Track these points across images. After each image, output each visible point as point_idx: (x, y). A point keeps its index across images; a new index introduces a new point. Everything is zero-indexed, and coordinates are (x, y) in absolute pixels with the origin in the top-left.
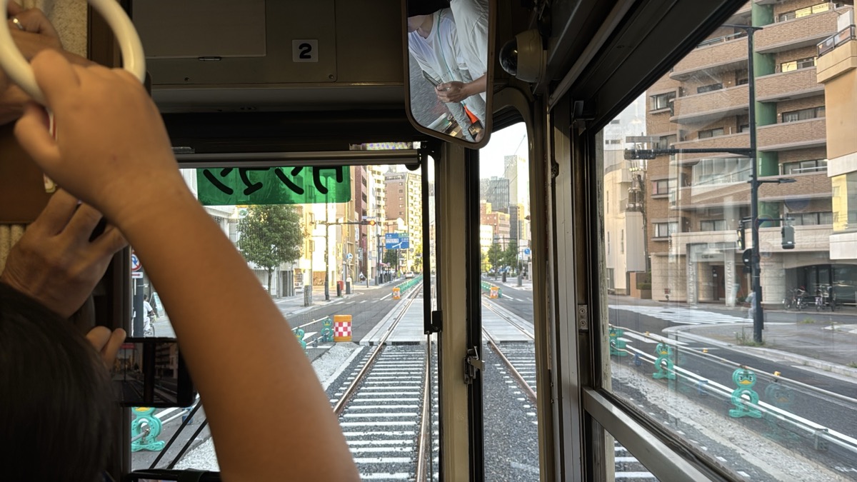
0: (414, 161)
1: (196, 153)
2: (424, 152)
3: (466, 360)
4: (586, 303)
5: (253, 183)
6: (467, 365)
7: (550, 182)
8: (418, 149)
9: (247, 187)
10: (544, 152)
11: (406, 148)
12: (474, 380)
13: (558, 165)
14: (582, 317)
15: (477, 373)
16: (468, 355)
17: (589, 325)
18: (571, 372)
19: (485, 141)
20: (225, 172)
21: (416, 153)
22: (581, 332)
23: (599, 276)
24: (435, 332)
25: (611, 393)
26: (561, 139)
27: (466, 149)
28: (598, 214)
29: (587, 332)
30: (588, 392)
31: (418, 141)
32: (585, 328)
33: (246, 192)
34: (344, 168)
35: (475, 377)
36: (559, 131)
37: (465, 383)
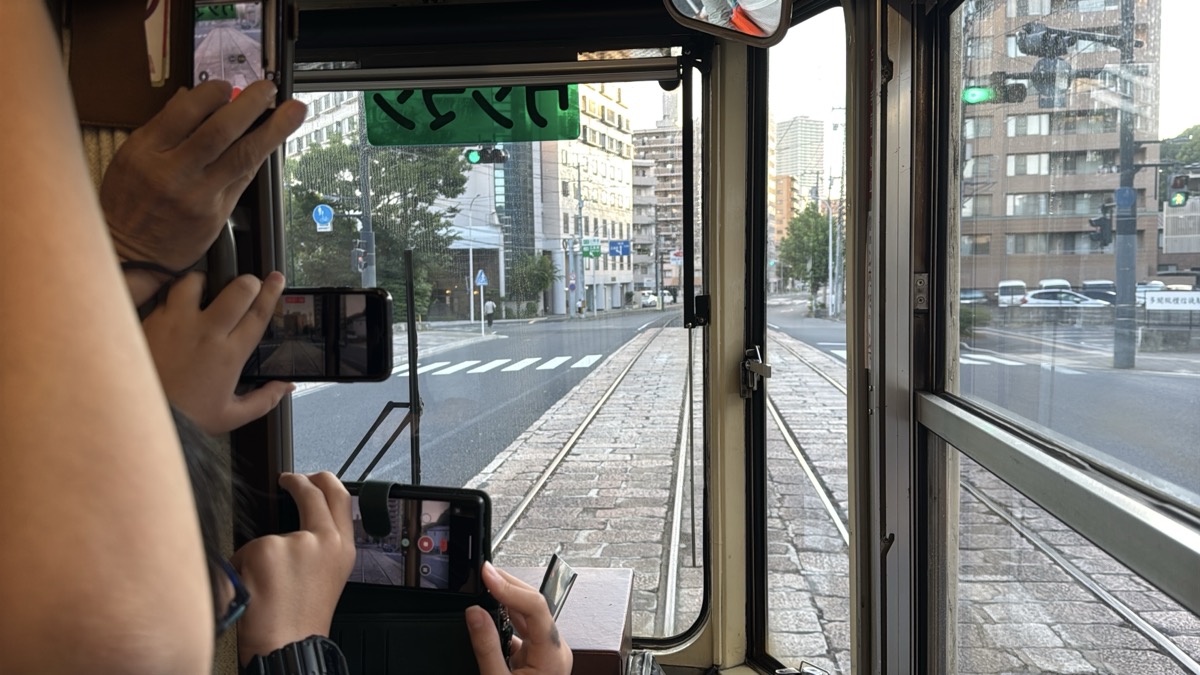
0: (672, 75)
1: (362, 68)
2: (686, 62)
3: (744, 365)
4: (927, 271)
5: (442, 113)
6: (745, 370)
7: (879, 89)
8: (678, 57)
9: (434, 119)
10: (870, 46)
11: (660, 55)
12: (754, 392)
13: (891, 63)
14: (920, 291)
15: (758, 382)
16: (746, 358)
17: (930, 302)
18: (900, 371)
19: (779, 35)
20: (405, 95)
21: (675, 63)
22: (917, 312)
23: (949, 231)
24: (700, 325)
25: (959, 395)
26: (898, 24)
27: (750, 48)
28: (950, 138)
29: (926, 313)
30: (923, 396)
31: (678, 45)
32: (923, 307)
33: (435, 126)
34: (571, 87)
35: (755, 388)
36: (895, 13)
37: (741, 397)
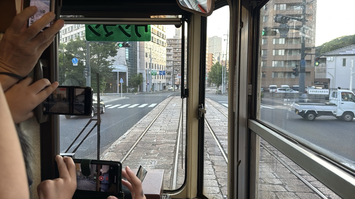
0: (179, 23)
1: (85, 17)
2: (183, 20)
3: (198, 109)
4: (252, 84)
5: (109, 32)
6: (199, 111)
7: (239, 30)
8: (181, 18)
9: (107, 33)
10: (237, 17)
11: (175, 17)
12: (201, 118)
13: (243, 23)
14: (249, 90)
15: (202, 115)
16: (199, 107)
17: (252, 93)
18: (243, 112)
19: (210, 13)
20: (98, 26)
21: (180, 20)
22: (249, 96)
23: (258, 72)
24: (186, 97)
25: (260, 120)
26: (245, 11)
27: (202, 16)
28: (259, 45)
29: (251, 96)
30: (250, 120)
31: (181, 15)
32: (250, 94)
33: (107, 36)
34: (148, 26)
35: (201, 116)
36: (244, 8)
37: (197, 119)
